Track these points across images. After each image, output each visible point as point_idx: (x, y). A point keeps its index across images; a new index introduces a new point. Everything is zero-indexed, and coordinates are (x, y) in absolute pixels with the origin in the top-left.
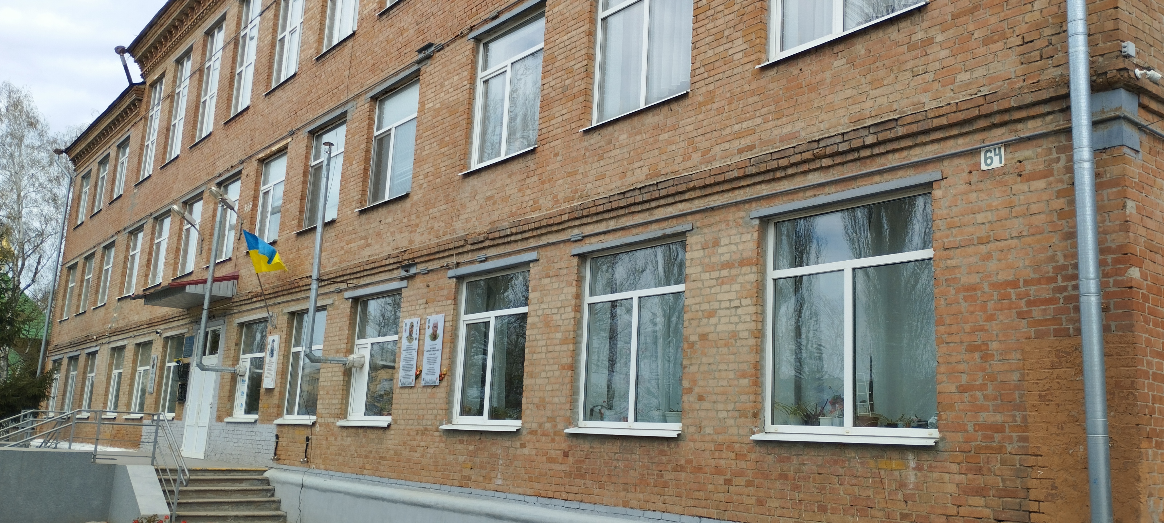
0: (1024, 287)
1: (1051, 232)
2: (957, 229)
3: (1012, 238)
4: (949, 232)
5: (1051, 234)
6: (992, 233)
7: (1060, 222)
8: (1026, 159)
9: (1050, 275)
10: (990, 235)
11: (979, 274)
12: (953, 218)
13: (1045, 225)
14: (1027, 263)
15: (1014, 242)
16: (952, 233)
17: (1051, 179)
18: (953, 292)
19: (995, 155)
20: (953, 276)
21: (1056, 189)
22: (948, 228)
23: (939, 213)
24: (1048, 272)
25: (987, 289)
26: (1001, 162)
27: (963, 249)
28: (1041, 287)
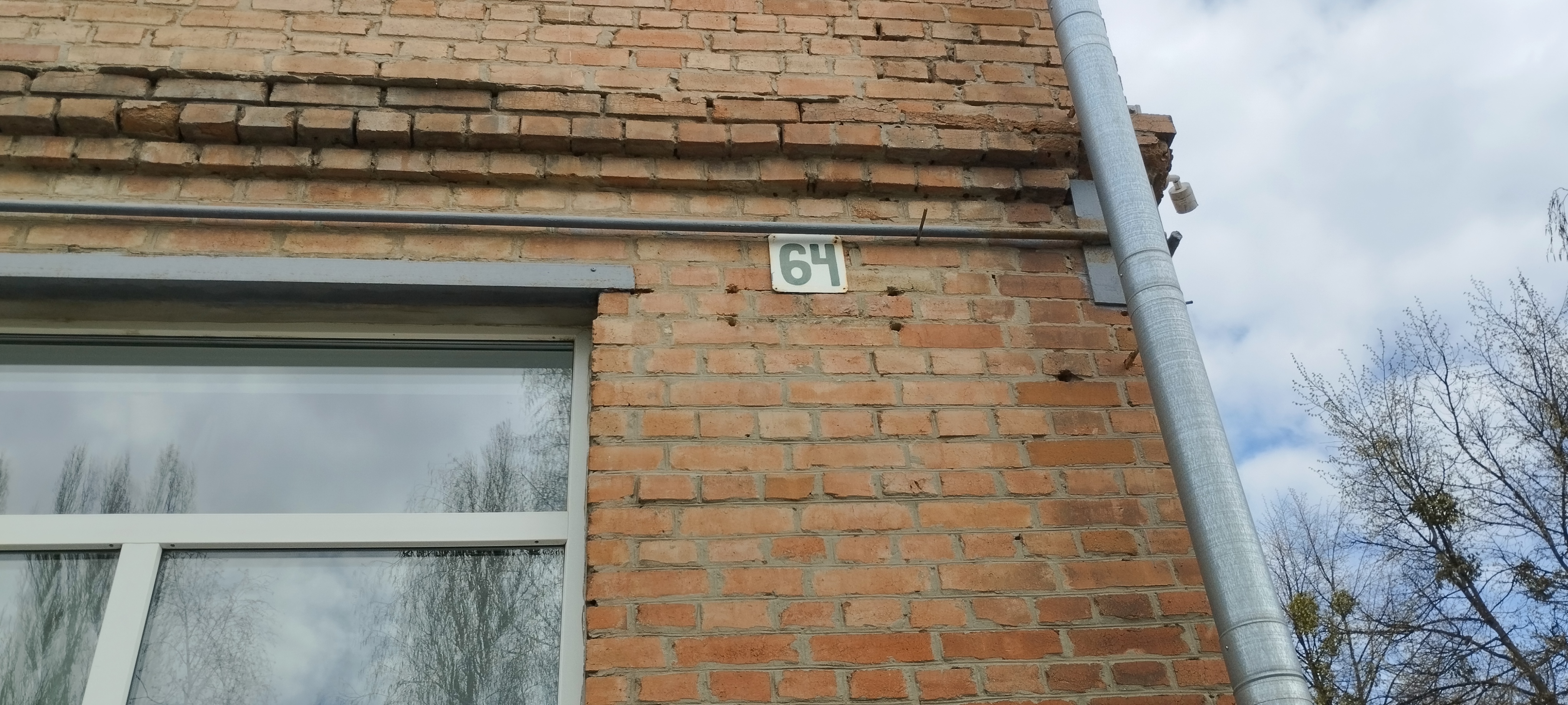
0: (946, 660)
1: (1017, 495)
2: (689, 443)
3: (888, 496)
4: (656, 450)
5: (1015, 503)
6: (817, 473)
7: (1040, 472)
8: (913, 290)
9: (1033, 626)
10: (812, 479)
11: (772, 601)
12: (673, 407)
13: (994, 473)
14: (949, 580)
15: (895, 512)
16: (667, 453)
17: (995, 353)
18: (667, 657)
19: (816, 260)
20: (671, 600)
21: (1015, 382)
22: (650, 439)
23: (618, 385)
24: (1026, 619)
25: (807, 657)
26: (835, 282)
27: (710, 509)
28: (1008, 664)
